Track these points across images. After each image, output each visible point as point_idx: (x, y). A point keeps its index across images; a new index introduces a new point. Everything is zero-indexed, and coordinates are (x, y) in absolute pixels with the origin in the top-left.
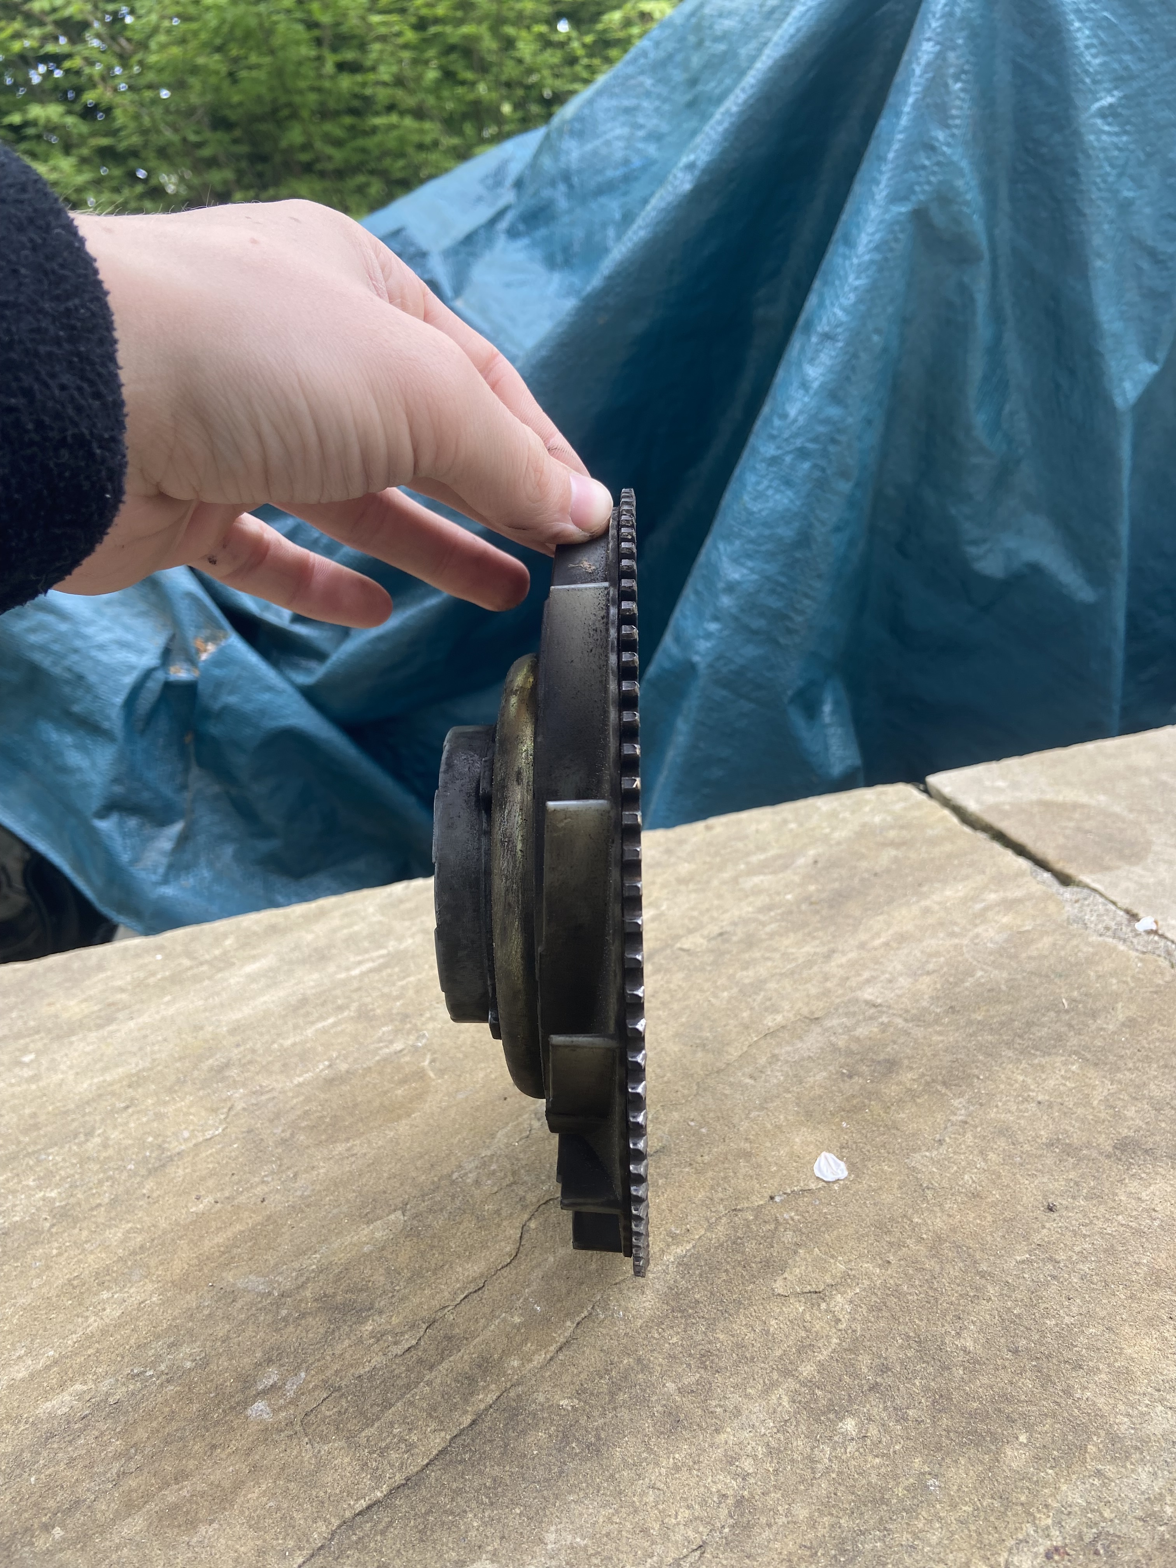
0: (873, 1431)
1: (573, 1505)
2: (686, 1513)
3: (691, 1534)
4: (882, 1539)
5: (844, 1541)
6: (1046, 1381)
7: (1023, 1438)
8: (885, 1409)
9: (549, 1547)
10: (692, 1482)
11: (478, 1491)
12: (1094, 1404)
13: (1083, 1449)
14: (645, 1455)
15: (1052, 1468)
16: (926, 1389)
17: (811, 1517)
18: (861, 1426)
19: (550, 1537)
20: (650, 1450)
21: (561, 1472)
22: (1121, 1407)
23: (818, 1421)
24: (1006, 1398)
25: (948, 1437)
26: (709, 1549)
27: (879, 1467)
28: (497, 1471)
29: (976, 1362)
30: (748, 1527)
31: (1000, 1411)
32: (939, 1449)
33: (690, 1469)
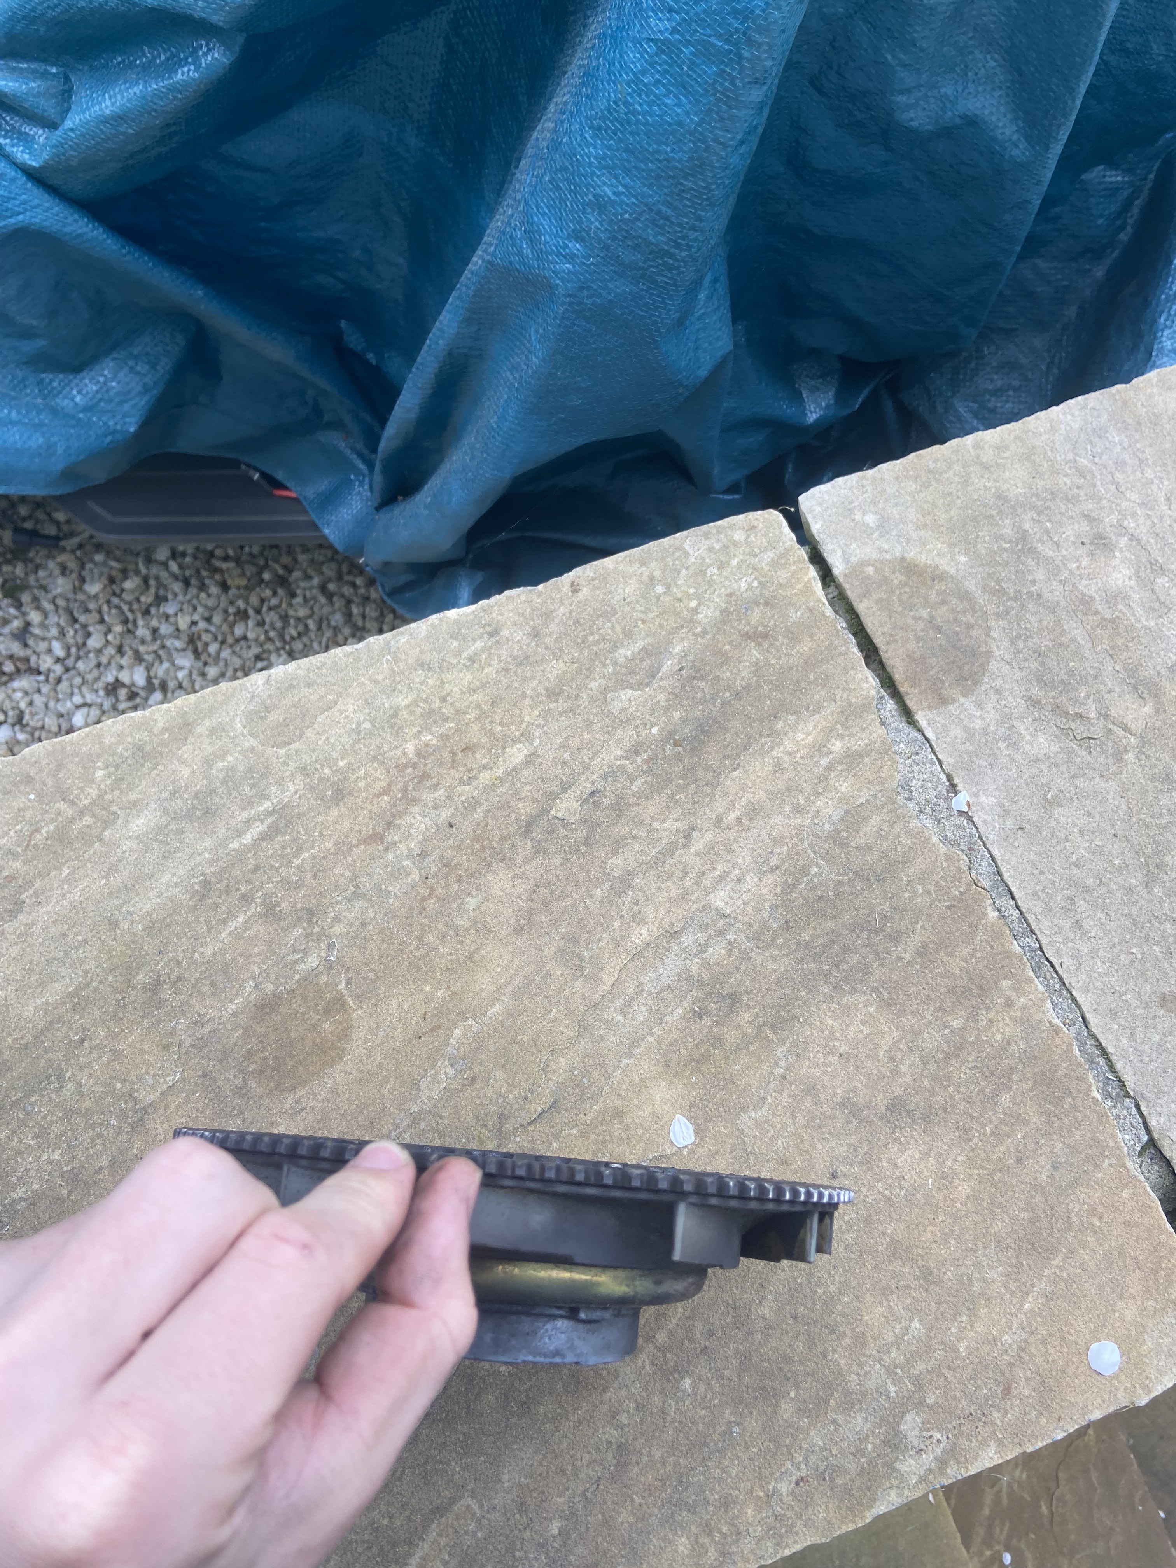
0: (702, 1389)
1: (517, 1452)
2: (587, 1458)
3: (591, 1473)
4: (704, 1473)
5: (681, 1476)
6: (812, 1343)
7: (792, 1395)
8: (710, 1369)
9: (506, 1485)
10: (590, 1432)
11: (455, 1445)
12: (839, 1365)
13: (827, 1402)
14: (559, 1411)
15: (807, 1417)
16: (737, 1352)
17: (662, 1456)
18: (694, 1385)
19: (506, 1477)
20: (561, 1407)
21: (507, 1426)
22: (855, 1367)
23: (668, 1380)
24: (786, 1359)
25: (747, 1392)
26: (602, 1482)
27: (705, 1416)
28: (465, 1428)
29: (770, 1327)
30: (625, 1465)
31: (780, 1369)
32: (741, 1403)
33: (588, 1422)
